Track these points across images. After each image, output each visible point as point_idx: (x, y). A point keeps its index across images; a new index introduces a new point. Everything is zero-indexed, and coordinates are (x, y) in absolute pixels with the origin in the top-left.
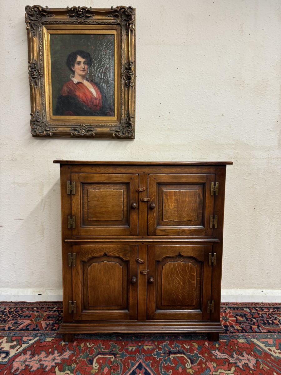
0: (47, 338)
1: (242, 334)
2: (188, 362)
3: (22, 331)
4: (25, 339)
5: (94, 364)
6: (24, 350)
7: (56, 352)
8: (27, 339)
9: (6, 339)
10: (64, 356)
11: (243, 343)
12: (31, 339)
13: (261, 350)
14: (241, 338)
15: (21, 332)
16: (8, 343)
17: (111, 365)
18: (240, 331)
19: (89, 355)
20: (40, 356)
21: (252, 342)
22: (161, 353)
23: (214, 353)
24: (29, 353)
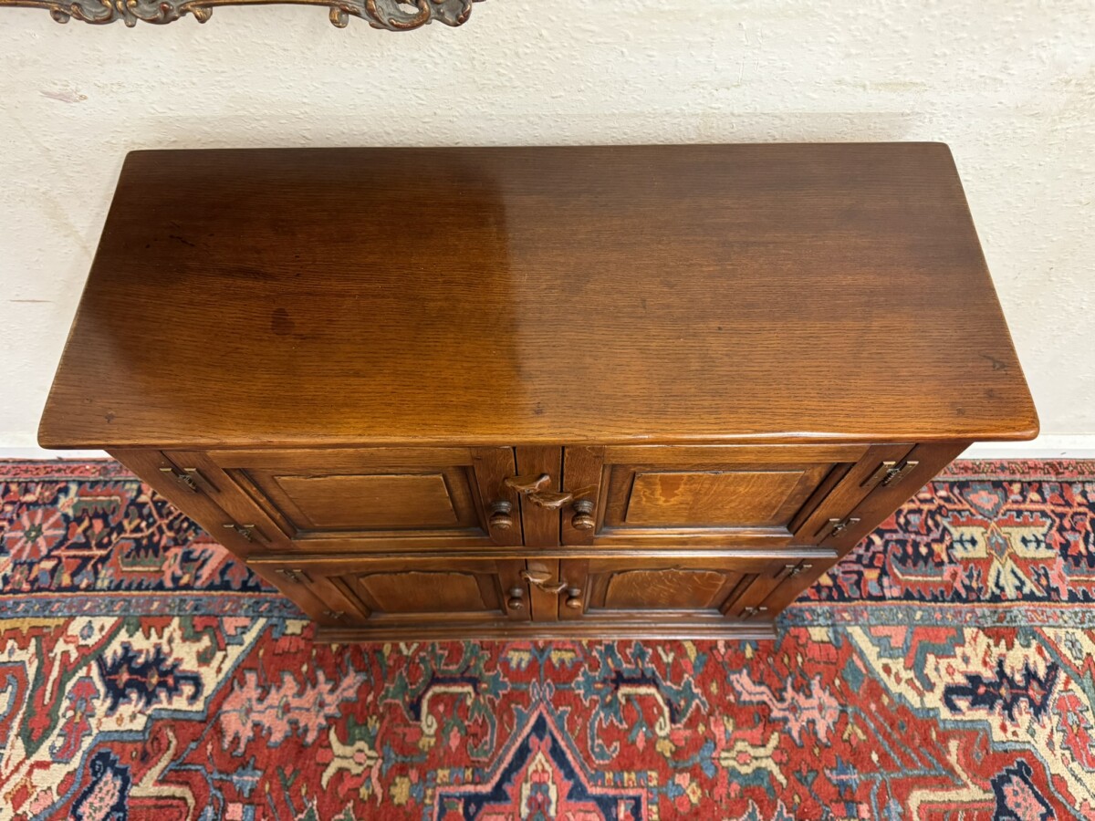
0: (288, 622)
1: (826, 606)
2: (664, 717)
3: (214, 593)
4: (230, 625)
5: (423, 717)
6: (236, 670)
7: (321, 676)
8: (236, 628)
9: (180, 627)
10: (344, 690)
11: (822, 642)
12: (245, 627)
13: (864, 671)
14: (822, 620)
15: (213, 596)
16: (188, 643)
17: (466, 723)
18: (824, 594)
19: (410, 687)
20: (282, 691)
21: (848, 636)
22: (596, 682)
23: (735, 683)
24: (251, 678)
